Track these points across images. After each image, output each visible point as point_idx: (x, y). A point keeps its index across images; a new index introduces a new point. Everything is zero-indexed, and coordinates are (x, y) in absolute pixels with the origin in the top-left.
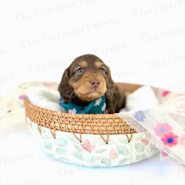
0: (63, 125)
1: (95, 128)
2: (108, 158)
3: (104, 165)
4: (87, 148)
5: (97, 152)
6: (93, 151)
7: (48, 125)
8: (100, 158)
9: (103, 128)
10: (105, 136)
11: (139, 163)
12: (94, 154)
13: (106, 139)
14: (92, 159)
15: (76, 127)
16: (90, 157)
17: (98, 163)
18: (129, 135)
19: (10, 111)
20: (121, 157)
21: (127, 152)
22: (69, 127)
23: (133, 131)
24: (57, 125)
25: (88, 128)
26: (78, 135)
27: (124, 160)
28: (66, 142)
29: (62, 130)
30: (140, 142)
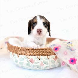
0: (22, 53)
1: (35, 54)
2: (40, 65)
3: (39, 69)
4: (32, 61)
5: (36, 63)
6: (34, 63)
8: (37, 65)
9: (38, 54)
13: (39, 58)
14: (34, 66)
15: (27, 53)
17: (36, 68)
18: (48, 56)
20: (45, 65)
21: (48, 63)
22: (25, 53)
24: (20, 52)
25: (32, 53)
26: (28, 56)
27: (47, 67)
28: (23, 59)
29: (22, 54)
30: (53, 59)
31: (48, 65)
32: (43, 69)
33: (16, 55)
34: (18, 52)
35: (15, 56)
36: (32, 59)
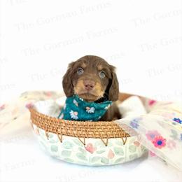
0: (69, 131)
1: (97, 133)
3: (103, 164)
4: (90, 149)
5: (98, 153)
7: (55, 131)
9: (103, 133)
10: (105, 140)
11: (131, 162)
12: (95, 154)
13: (105, 142)
14: (93, 159)
15: (80, 132)
16: (92, 157)
17: (99, 162)
18: (124, 139)
19: (15, 118)
20: (117, 157)
21: (123, 153)
22: (75, 132)
23: (127, 135)
24: (63, 130)
25: (90, 133)
26: (82, 139)
27: (120, 160)
28: (71, 145)
29: (68, 135)
30: (133, 144)
31: (124, 156)
32: (113, 163)
33: (55, 137)
34: (59, 130)
35: (53, 138)
36: (91, 145)
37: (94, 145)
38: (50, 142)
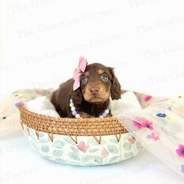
0: (60, 129)
1: (89, 130)
2: (100, 155)
3: (97, 164)
4: (82, 148)
5: (91, 151)
6: (88, 151)
7: (46, 130)
8: (93, 156)
9: (96, 130)
10: (98, 137)
12: (88, 153)
13: (98, 139)
14: (87, 159)
15: (72, 130)
16: (85, 157)
17: (92, 162)
18: (118, 135)
20: (111, 155)
21: (117, 150)
22: (66, 130)
24: (54, 129)
25: (82, 130)
26: (74, 137)
28: (63, 144)
29: (59, 133)
31: (118, 155)
32: (108, 163)
33: (45, 136)
34: (49, 128)
35: (43, 138)
36: (84, 143)
37: (86, 143)
38: (41, 142)
